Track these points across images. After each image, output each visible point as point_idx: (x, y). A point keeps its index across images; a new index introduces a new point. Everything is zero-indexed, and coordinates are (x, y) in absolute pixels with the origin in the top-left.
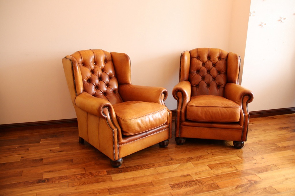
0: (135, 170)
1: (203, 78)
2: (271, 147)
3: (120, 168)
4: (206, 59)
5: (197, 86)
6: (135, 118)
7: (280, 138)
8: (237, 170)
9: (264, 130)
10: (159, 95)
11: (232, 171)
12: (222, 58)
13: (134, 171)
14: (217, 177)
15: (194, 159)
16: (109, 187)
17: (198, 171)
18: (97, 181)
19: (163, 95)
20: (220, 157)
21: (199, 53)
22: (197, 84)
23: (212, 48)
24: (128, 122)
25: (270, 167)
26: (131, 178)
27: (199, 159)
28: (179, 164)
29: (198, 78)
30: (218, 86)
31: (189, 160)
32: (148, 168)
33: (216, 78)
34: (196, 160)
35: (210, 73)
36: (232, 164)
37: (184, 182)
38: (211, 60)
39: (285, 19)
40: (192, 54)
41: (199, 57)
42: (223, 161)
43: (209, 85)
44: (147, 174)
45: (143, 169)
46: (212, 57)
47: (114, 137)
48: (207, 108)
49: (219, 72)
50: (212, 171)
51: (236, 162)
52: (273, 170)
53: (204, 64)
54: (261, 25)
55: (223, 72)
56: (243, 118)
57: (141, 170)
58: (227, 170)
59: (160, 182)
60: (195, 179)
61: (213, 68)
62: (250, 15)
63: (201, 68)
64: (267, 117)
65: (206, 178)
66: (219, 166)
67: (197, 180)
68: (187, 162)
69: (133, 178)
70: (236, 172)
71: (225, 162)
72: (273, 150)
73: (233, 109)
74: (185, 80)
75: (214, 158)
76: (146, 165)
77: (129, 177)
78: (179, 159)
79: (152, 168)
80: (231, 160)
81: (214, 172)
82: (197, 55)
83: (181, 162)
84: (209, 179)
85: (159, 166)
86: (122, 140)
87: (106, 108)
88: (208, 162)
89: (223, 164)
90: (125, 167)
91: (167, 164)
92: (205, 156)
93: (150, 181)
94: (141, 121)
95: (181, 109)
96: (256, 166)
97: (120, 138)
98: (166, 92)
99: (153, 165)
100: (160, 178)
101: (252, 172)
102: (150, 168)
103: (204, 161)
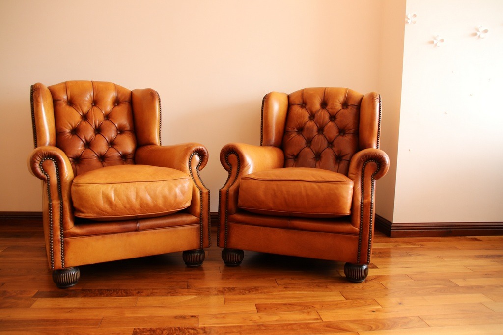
0: (94, 297)
1: (309, 142)
2: (435, 285)
3: (69, 290)
4: (317, 106)
5: (296, 157)
7: (470, 271)
8: (317, 319)
9: (440, 257)
10: (185, 155)
11: (306, 320)
12: (350, 104)
13: (91, 296)
14: (257, 328)
15: (236, 292)
16: (9, 318)
17: (223, 312)
19: (197, 158)
20: (299, 292)
21: (305, 96)
22: (295, 154)
23: (331, 88)
24: (80, 188)
25: (405, 321)
26: (69, 308)
27: (247, 292)
28: (196, 296)
29: (297, 141)
30: (339, 158)
31: (222, 292)
32: (123, 296)
33: (335, 142)
34: (240, 294)
35: (324, 133)
36: (315, 307)
37: (171, 328)
38: (329, 107)
39: (486, 31)
40: (292, 99)
41: (304, 104)
42: (298, 300)
43: (318, 156)
44: (110, 305)
45: (111, 296)
46: (330, 103)
47: (53, 221)
49: (342, 131)
50: (256, 317)
51: (328, 304)
52: (409, 328)
53: (312, 116)
54: (433, 42)
55: (352, 131)
56: (359, 207)
57: (107, 296)
58: (293, 317)
60: (201, 326)
61: (330, 123)
62: (407, 22)
63: (305, 123)
65: (228, 327)
66: (282, 309)
67: (204, 329)
68: (216, 295)
69: (75, 308)
70: (312, 323)
71: (300, 302)
72: (436, 291)
73: (334, 186)
74: (271, 146)
75: (283, 293)
76: (124, 290)
77: (69, 305)
78: (202, 289)
79: (131, 297)
80: (320, 300)
81: (258, 318)
82: (301, 101)
83: (204, 292)
84: (234, 330)
85: (148, 295)
86: (71, 227)
87: (49, 161)
88: (262, 298)
89: (293, 305)
90: (81, 289)
91: (169, 293)
92: (266, 288)
93: (102, 318)
94: (116, 191)
95: (230, 187)
96: (372, 316)
97: (66, 222)
98: (205, 153)
99: (138, 293)
100: (128, 314)
101: (352, 326)
102: (129, 296)
103: (254, 296)
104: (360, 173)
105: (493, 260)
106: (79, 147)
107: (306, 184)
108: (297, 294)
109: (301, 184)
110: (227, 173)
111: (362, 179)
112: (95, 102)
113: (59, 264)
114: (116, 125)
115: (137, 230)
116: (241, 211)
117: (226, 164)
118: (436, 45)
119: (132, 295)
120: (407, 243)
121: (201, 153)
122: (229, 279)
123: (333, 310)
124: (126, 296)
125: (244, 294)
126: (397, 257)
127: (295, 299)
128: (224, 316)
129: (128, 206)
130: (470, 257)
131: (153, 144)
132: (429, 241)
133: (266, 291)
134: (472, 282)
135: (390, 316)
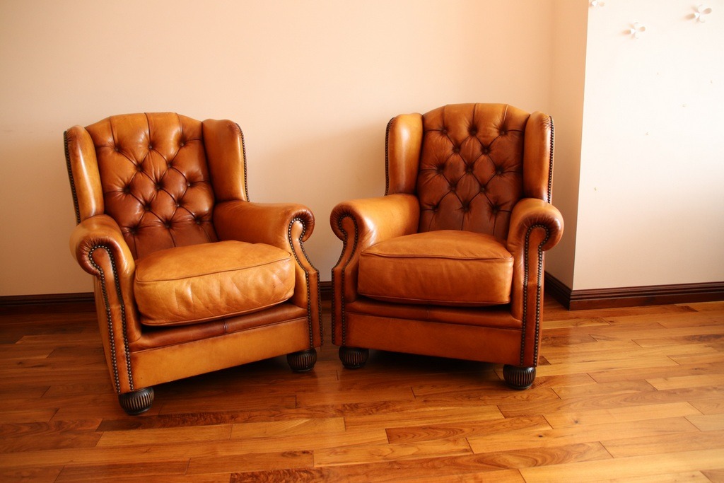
0: (175, 426)
1: (454, 185)
2: (627, 389)
3: (142, 417)
4: (464, 131)
5: (436, 207)
6: (174, 277)
7: (674, 364)
8: (466, 451)
9: (635, 342)
10: (282, 223)
11: (452, 452)
12: (510, 128)
13: (171, 426)
14: (389, 467)
15: (360, 410)
16: (71, 464)
17: (344, 444)
18: (56, 446)
19: (299, 225)
20: (442, 409)
21: (446, 117)
22: (435, 202)
23: (483, 104)
24: (147, 287)
25: (581, 449)
26: (146, 446)
27: (374, 410)
28: (308, 420)
29: (437, 184)
30: (495, 208)
31: (341, 411)
32: (212, 424)
33: (490, 186)
34: (367, 413)
35: (475, 172)
36: (463, 432)
37: (278, 471)
38: (480, 134)
39: (708, 11)
40: (428, 122)
42: (441, 421)
43: (467, 206)
44: (197, 439)
45: (197, 424)
46: (482, 128)
47: (113, 332)
48: (412, 261)
49: (499, 169)
50: (386, 450)
51: (480, 426)
52: (586, 461)
53: (457, 147)
54: (629, 32)
55: (513, 169)
56: (522, 293)
57: (192, 425)
58: (435, 448)
59: (212, 465)
60: (316, 466)
61: (483, 157)
62: (591, 5)
63: (448, 158)
64: (666, 306)
65: (351, 466)
66: (420, 435)
67: (320, 471)
68: (334, 416)
69: (153, 445)
70: (460, 457)
71: (444, 425)
72: (625, 400)
73: (487, 265)
74: (400, 193)
75: (422, 410)
76: (213, 414)
77: (145, 442)
78: (315, 407)
79: (223, 425)
80: (471, 420)
81: (390, 451)
82: (441, 125)
83: (318, 414)
84: (359, 471)
85: (246, 421)
86: (139, 338)
87: (100, 251)
88: (395, 420)
89: (436, 429)
90: (157, 414)
91: (273, 416)
92: (399, 402)
93: (188, 459)
94: (193, 287)
95: (346, 265)
96: (537, 444)
97: (131, 333)
98: (309, 217)
99: (232, 417)
100: (222, 453)
101: (512, 460)
102: (220, 423)
103: (384, 417)
104: (522, 243)
105: (709, 344)
106: (136, 211)
107: (450, 263)
108: (440, 411)
109: (442, 262)
110: (341, 243)
111: (525, 251)
112: (153, 144)
113: (126, 386)
114: (184, 175)
115: (224, 332)
116: (362, 298)
117: (339, 231)
118: (634, 35)
119: (224, 422)
120: (593, 319)
121: (305, 218)
122: (350, 389)
123: (488, 435)
124: (217, 423)
125: (370, 414)
126: (576, 343)
127: (438, 420)
128: (346, 450)
129: (210, 305)
130: (677, 340)
131: (238, 199)
132: (623, 314)
133: (398, 407)
134: (677, 383)
135: (561, 442)
